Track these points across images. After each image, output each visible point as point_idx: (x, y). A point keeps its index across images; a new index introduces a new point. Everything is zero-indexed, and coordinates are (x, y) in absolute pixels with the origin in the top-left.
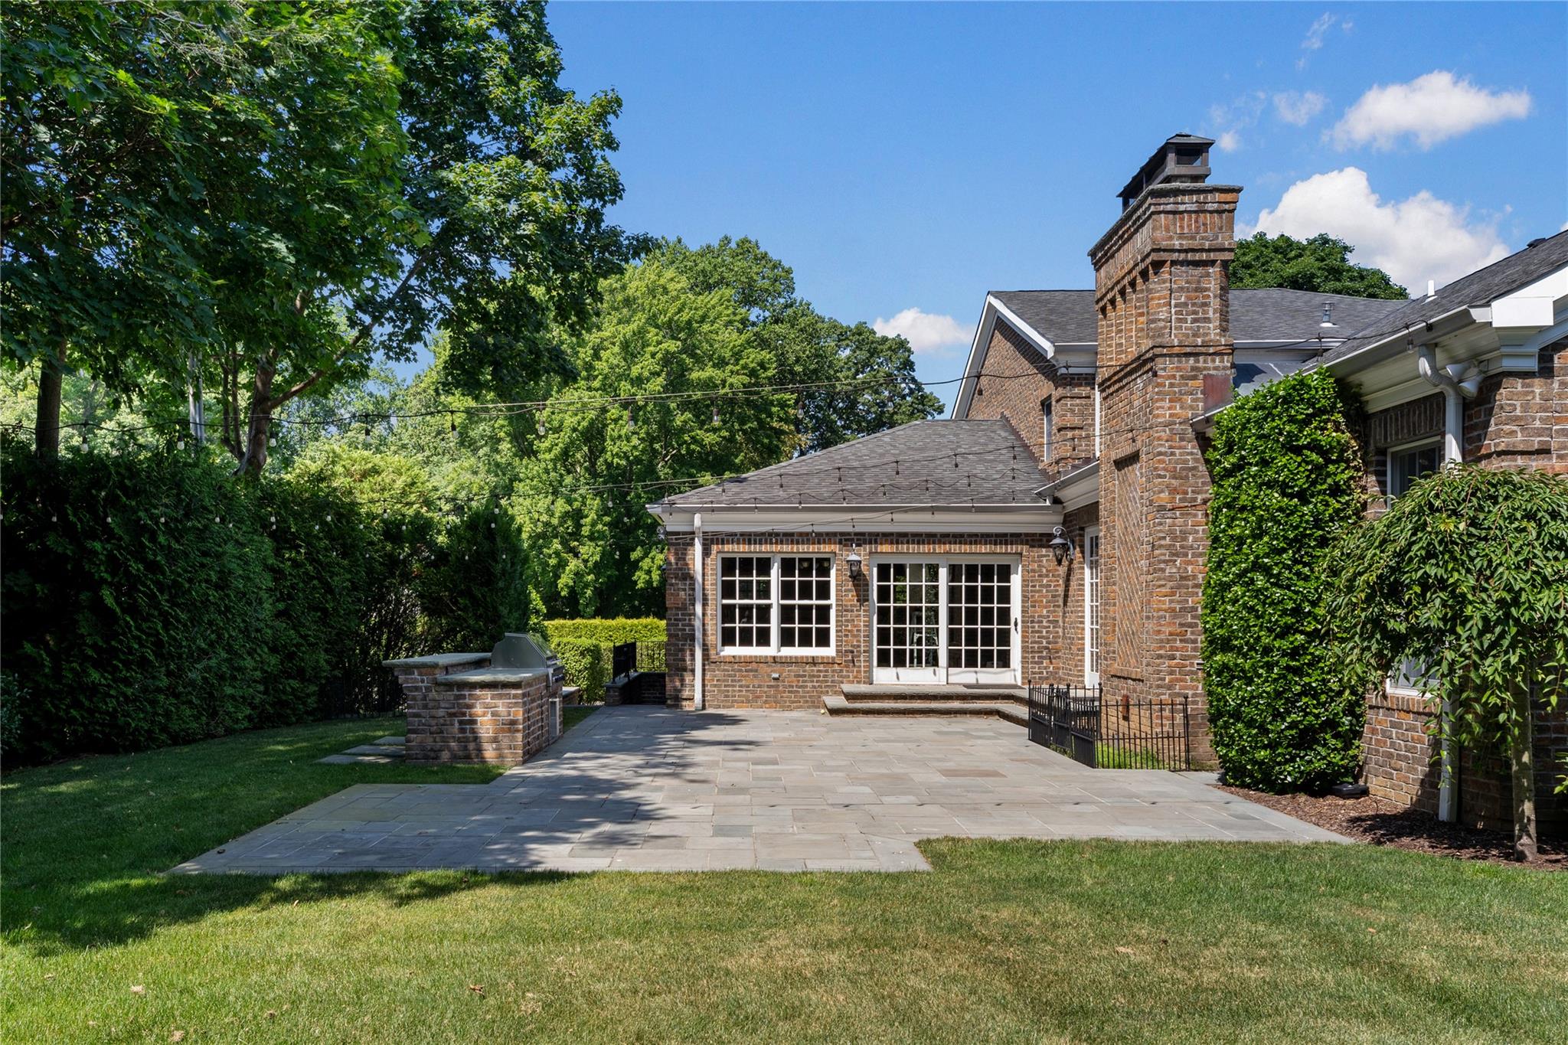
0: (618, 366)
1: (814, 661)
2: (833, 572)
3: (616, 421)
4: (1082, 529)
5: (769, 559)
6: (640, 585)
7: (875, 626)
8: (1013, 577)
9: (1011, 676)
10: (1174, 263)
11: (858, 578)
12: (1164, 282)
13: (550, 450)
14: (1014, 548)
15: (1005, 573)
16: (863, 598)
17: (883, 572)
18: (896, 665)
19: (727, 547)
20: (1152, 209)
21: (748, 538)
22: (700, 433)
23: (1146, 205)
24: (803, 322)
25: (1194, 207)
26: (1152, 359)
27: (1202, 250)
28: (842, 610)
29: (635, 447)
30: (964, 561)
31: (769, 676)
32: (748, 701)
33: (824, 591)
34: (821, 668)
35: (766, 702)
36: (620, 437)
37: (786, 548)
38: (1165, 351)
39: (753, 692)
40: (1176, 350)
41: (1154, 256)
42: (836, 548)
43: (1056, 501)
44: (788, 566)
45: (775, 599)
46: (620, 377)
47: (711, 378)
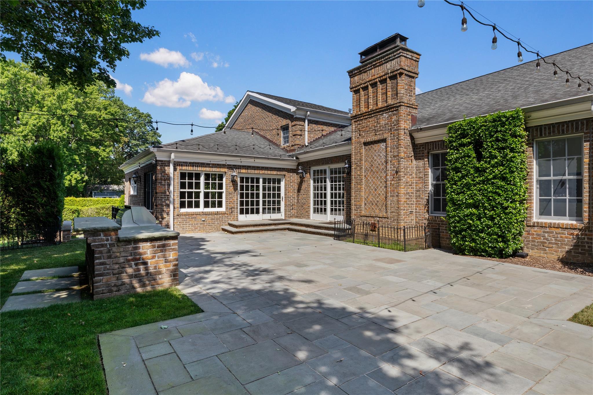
0: (55, 104)
1: (217, 213)
2: (224, 179)
3: (55, 124)
4: (310, 167)
5: (200, 174)
6: (66, 185)
7: (239, 199)
8: (282, 183)
9: (281, 216)
10: (406, 75)
11: (234, 182)
12: (403, 80)
13: (22, 132)
14: (283, 173)
15: (279, 181)
16: (235, 189)
17: (242, 179)
18: (246, 214)
19: (184, 168)
20: (401, 54)
21: (192, 164)
22: (91, 133)
23: (399, 52)
24: (119, 103)
25: (410, 57)
26: (398, 107)
27: (412, 72)
28: (228, 194)
29: (65, 135)
30: (267, 177)
31: (201, 220)
32: (192, 230)
33: (221, 186)
34: (221, 216)
35: (199, 230)
36: (57, 130)
37: (208, 169)
38: (403, 104)
39: (194, 227)
40: (406, 105)
41: (401, 71)
42: (226, 170)
43: (297, 158)
44: (207, 176)
45: (202, 189)
46: (56, 108)
47: (95, 114)
